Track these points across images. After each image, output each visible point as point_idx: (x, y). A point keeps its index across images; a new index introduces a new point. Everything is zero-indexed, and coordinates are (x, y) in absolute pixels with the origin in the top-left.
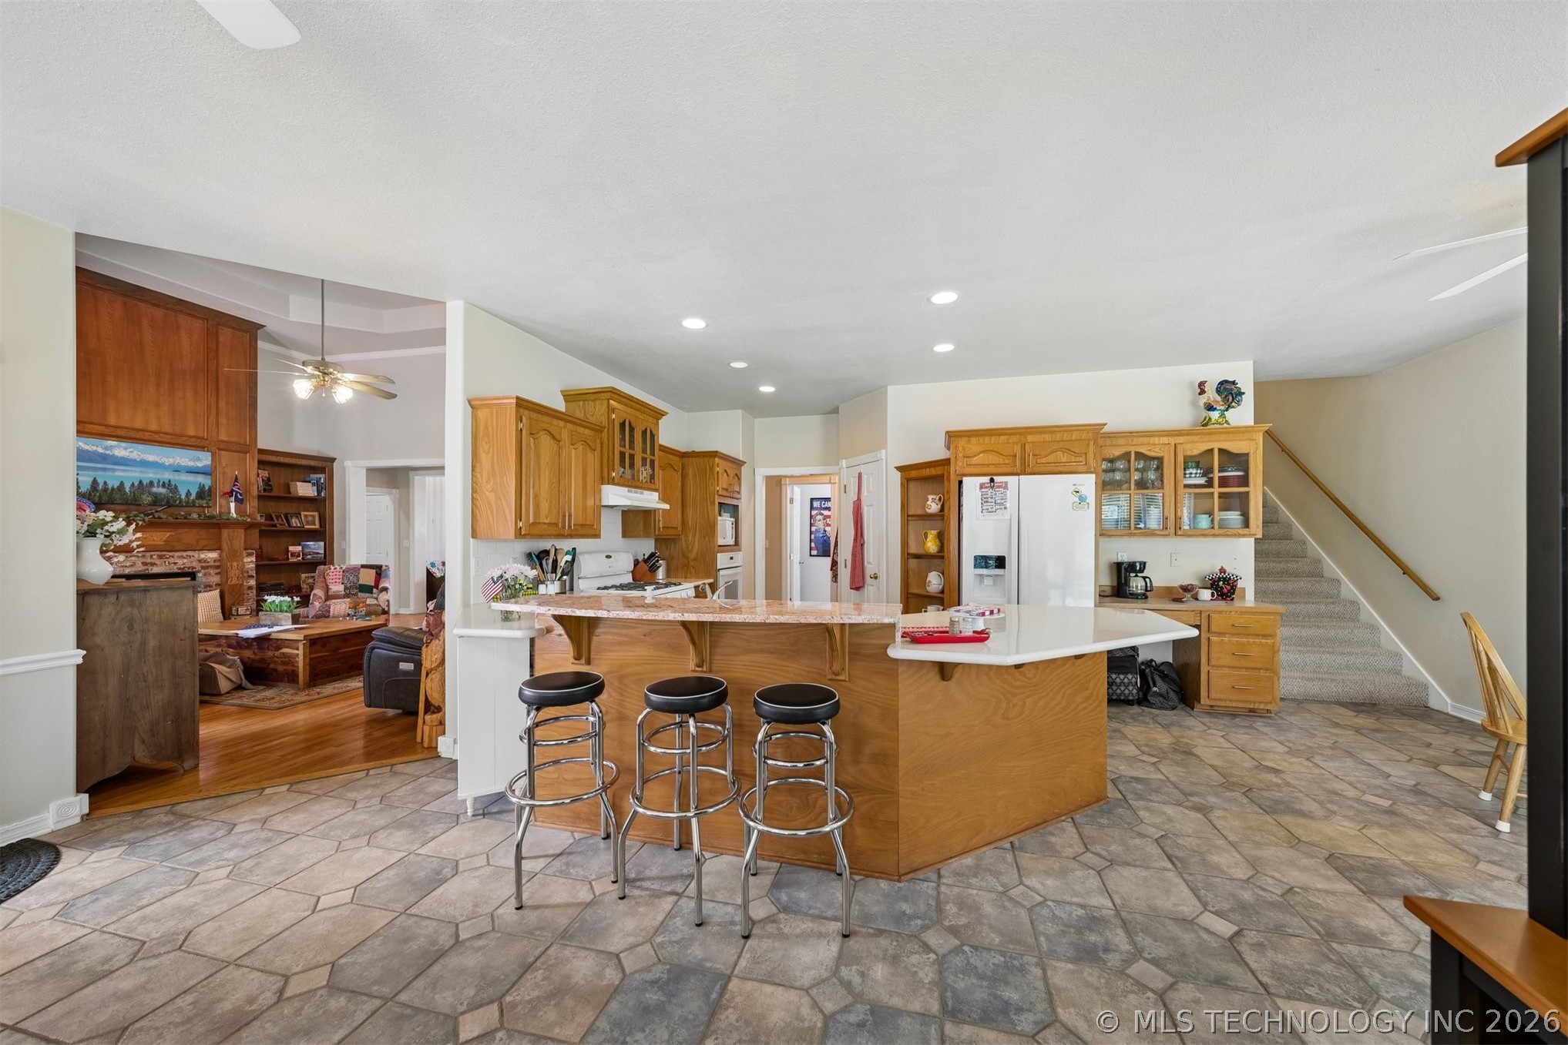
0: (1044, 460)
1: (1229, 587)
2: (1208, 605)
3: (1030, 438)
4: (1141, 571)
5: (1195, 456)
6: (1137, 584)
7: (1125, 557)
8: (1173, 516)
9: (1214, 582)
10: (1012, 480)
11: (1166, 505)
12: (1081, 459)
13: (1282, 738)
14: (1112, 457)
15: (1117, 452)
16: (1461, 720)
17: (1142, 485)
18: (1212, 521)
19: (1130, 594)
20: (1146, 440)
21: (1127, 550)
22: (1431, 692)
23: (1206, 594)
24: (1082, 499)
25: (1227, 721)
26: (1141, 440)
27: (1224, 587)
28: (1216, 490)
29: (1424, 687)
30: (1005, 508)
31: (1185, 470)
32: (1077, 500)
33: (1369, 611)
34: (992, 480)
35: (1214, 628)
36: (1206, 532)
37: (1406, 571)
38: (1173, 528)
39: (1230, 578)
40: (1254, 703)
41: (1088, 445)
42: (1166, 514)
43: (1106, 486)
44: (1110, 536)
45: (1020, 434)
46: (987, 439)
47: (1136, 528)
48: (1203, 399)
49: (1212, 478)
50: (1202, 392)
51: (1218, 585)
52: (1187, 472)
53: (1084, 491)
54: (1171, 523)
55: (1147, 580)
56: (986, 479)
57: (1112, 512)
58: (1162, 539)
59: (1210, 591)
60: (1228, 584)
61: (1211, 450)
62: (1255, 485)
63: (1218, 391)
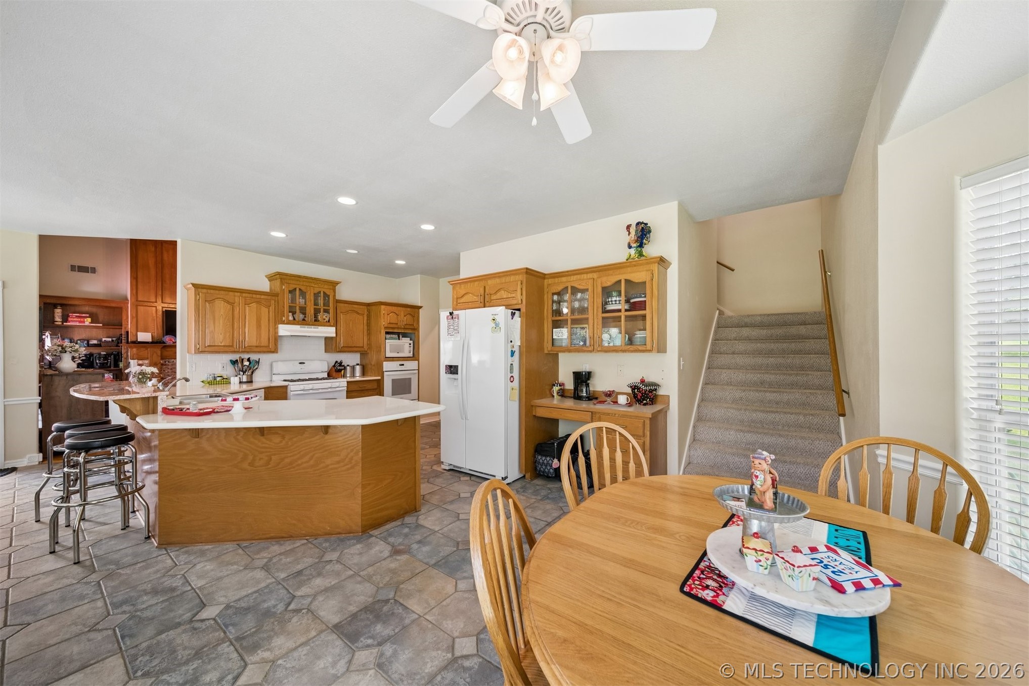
0: (495, 297)
1: (650, 394)
5: (609, 287)
8: (595, 336)
9: (633, 389)
11: (591, 327)
12: (514, 295)
14: (557, 291)
15: (560, 287)
20: (579, 276)
23: (622, 399)
26: (575, 277)
28: (623, 314)
30: (458, 332)
32: (494, 325)
34: (451, 314)
36: (617, 348)
38: (593, 345)
41: (517, 285)
42: (590, 334)
45: (484, 279)
46: (469, 285)
47: (572, 346)
50: (629, 234)
51: (635, 391)
52: (610, 300)
54: (593, 341)
58: (588, 354)
59: (625, 397)
61: (620, 281)
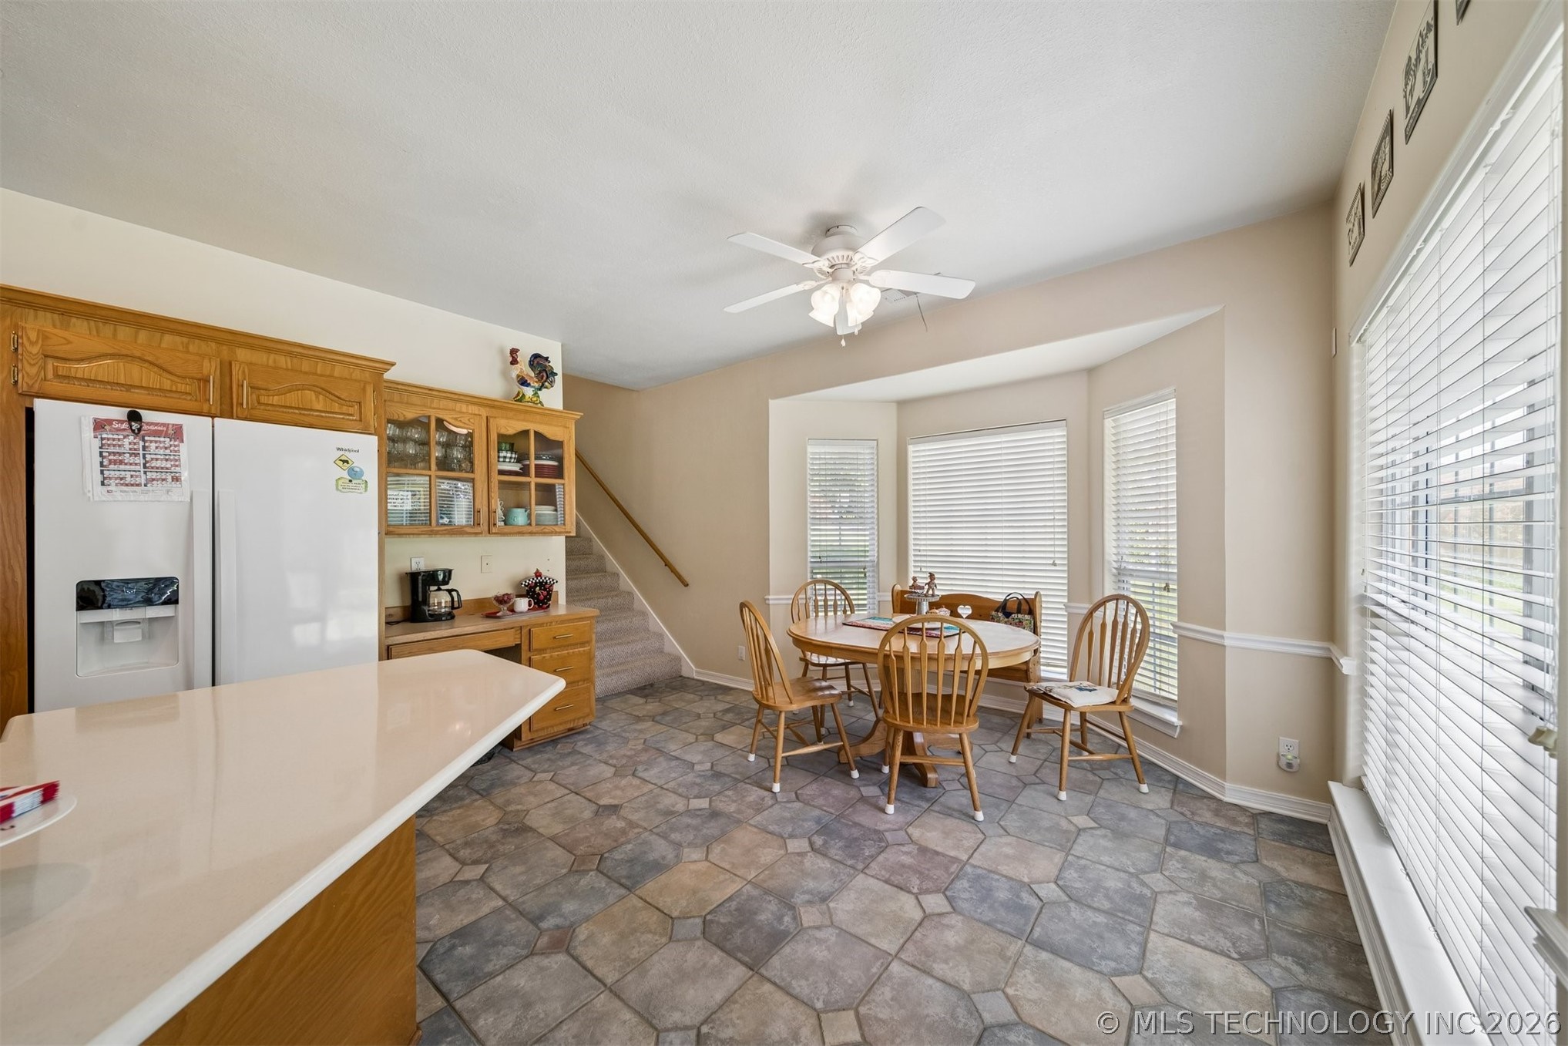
0: (276, 400)
1: (545, 593)
2: (525, 618)
3: (242, 354)
4: (446, 582)
5: (510, 436)
6: (439, 600)
7: (421, 564)
8: (486, 509)
9: (531, 588)
10: (195, 427)
11: (478, 494)
12: (351, 410)
13: (605, 756)
14: (402, 419)
15: (410, 414)
16: (703, 683)
17: (444, 464)
18: (529, 516)
19: (430, 615)
20: (451, 404)
21: (423, 555)
22: (683, 663)
23: (522, 604)
24: (355, 474)
25: (549, 754)
26: (443, 403)
27: (539, 592)
28: (533, 480)
29: (679, 659)
30: (176, 479)
31: (499, 452)
32: (345, 474)
33: (641, 600)
34: (134, 417)
35: (535, 645)
36: (524, 529)
37: (667, 564)
38: (483, 524)
39: (546, 583)
40: (574, 720)
41: (364, 390)
42: (478, 506)
43: (393, 462)
44: (400, 535)
45: (220, 342)
46: (124, 332)
47: (438, 524)
48: (515, 371)
49: (528, 466)
50: (514, 362)
51: (535, 591)
52: (501, 455)
53: (357, 462)
54: (483, 517)
55: (454, 594)
56: (119, 413)
57: (404, 499)
58: (473, 539)
59: (527, 600)
60: (545, 590)
61: (526, 433)
62: (569, 478)
63: (531, 364)
